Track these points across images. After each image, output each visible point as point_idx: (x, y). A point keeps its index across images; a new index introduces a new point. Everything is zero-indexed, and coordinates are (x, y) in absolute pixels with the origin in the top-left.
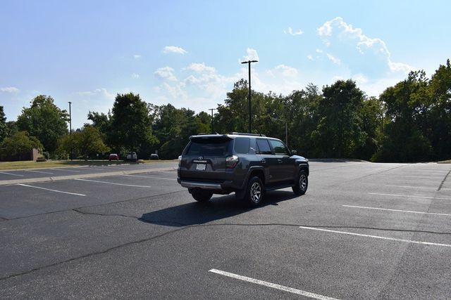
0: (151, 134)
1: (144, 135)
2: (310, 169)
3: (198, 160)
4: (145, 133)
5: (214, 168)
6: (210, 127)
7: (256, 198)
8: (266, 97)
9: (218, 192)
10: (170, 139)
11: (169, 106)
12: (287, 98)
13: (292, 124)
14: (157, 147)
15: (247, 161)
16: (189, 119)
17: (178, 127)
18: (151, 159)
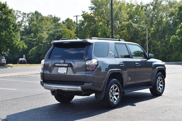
0: (19, 40)
1: (12, 41)
2: (167, 72)
3: (60, 63)
4: (13, 38)
5: (74, 71)
6: (75, 33)
7: (115, 99)
8: (128, 4)
9: (78, 93)
10: (37, 44)
11: (36, 13)
12: (148, 5)
13: (152, 29)
14: (25, 52)
15: (106, 64)
16: (56, 26)
17: (45, 32)
18: (20, 63)
